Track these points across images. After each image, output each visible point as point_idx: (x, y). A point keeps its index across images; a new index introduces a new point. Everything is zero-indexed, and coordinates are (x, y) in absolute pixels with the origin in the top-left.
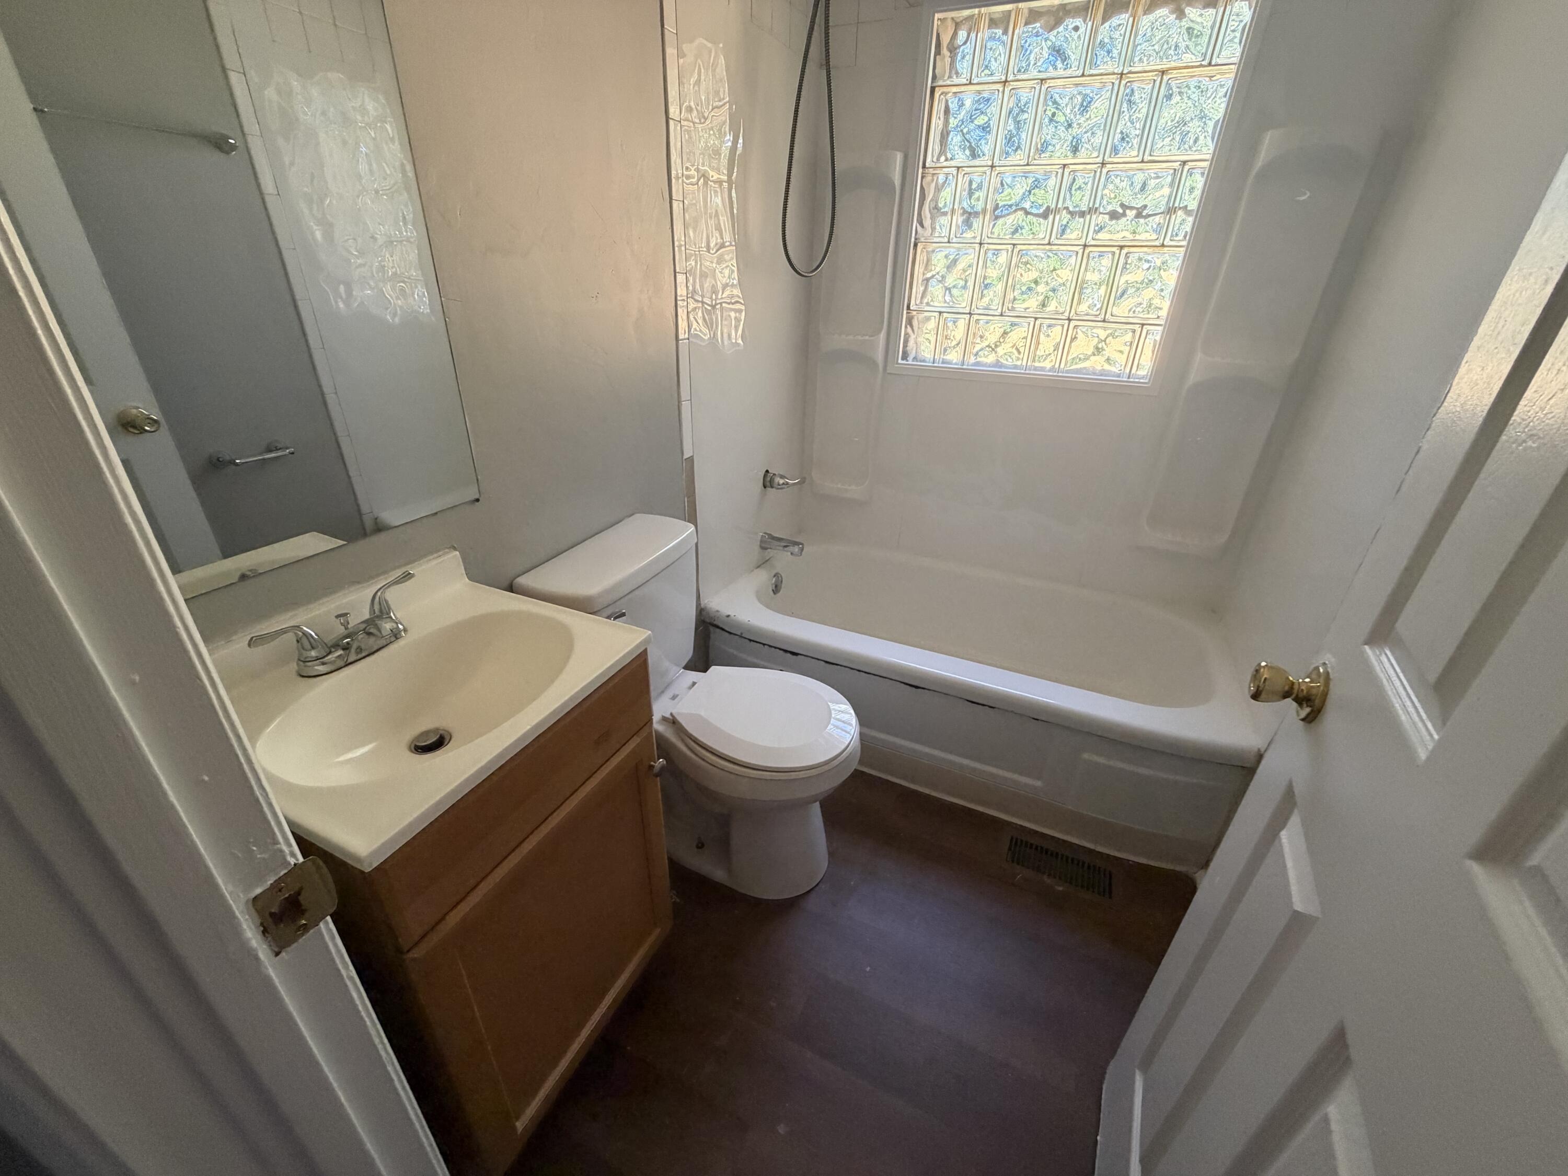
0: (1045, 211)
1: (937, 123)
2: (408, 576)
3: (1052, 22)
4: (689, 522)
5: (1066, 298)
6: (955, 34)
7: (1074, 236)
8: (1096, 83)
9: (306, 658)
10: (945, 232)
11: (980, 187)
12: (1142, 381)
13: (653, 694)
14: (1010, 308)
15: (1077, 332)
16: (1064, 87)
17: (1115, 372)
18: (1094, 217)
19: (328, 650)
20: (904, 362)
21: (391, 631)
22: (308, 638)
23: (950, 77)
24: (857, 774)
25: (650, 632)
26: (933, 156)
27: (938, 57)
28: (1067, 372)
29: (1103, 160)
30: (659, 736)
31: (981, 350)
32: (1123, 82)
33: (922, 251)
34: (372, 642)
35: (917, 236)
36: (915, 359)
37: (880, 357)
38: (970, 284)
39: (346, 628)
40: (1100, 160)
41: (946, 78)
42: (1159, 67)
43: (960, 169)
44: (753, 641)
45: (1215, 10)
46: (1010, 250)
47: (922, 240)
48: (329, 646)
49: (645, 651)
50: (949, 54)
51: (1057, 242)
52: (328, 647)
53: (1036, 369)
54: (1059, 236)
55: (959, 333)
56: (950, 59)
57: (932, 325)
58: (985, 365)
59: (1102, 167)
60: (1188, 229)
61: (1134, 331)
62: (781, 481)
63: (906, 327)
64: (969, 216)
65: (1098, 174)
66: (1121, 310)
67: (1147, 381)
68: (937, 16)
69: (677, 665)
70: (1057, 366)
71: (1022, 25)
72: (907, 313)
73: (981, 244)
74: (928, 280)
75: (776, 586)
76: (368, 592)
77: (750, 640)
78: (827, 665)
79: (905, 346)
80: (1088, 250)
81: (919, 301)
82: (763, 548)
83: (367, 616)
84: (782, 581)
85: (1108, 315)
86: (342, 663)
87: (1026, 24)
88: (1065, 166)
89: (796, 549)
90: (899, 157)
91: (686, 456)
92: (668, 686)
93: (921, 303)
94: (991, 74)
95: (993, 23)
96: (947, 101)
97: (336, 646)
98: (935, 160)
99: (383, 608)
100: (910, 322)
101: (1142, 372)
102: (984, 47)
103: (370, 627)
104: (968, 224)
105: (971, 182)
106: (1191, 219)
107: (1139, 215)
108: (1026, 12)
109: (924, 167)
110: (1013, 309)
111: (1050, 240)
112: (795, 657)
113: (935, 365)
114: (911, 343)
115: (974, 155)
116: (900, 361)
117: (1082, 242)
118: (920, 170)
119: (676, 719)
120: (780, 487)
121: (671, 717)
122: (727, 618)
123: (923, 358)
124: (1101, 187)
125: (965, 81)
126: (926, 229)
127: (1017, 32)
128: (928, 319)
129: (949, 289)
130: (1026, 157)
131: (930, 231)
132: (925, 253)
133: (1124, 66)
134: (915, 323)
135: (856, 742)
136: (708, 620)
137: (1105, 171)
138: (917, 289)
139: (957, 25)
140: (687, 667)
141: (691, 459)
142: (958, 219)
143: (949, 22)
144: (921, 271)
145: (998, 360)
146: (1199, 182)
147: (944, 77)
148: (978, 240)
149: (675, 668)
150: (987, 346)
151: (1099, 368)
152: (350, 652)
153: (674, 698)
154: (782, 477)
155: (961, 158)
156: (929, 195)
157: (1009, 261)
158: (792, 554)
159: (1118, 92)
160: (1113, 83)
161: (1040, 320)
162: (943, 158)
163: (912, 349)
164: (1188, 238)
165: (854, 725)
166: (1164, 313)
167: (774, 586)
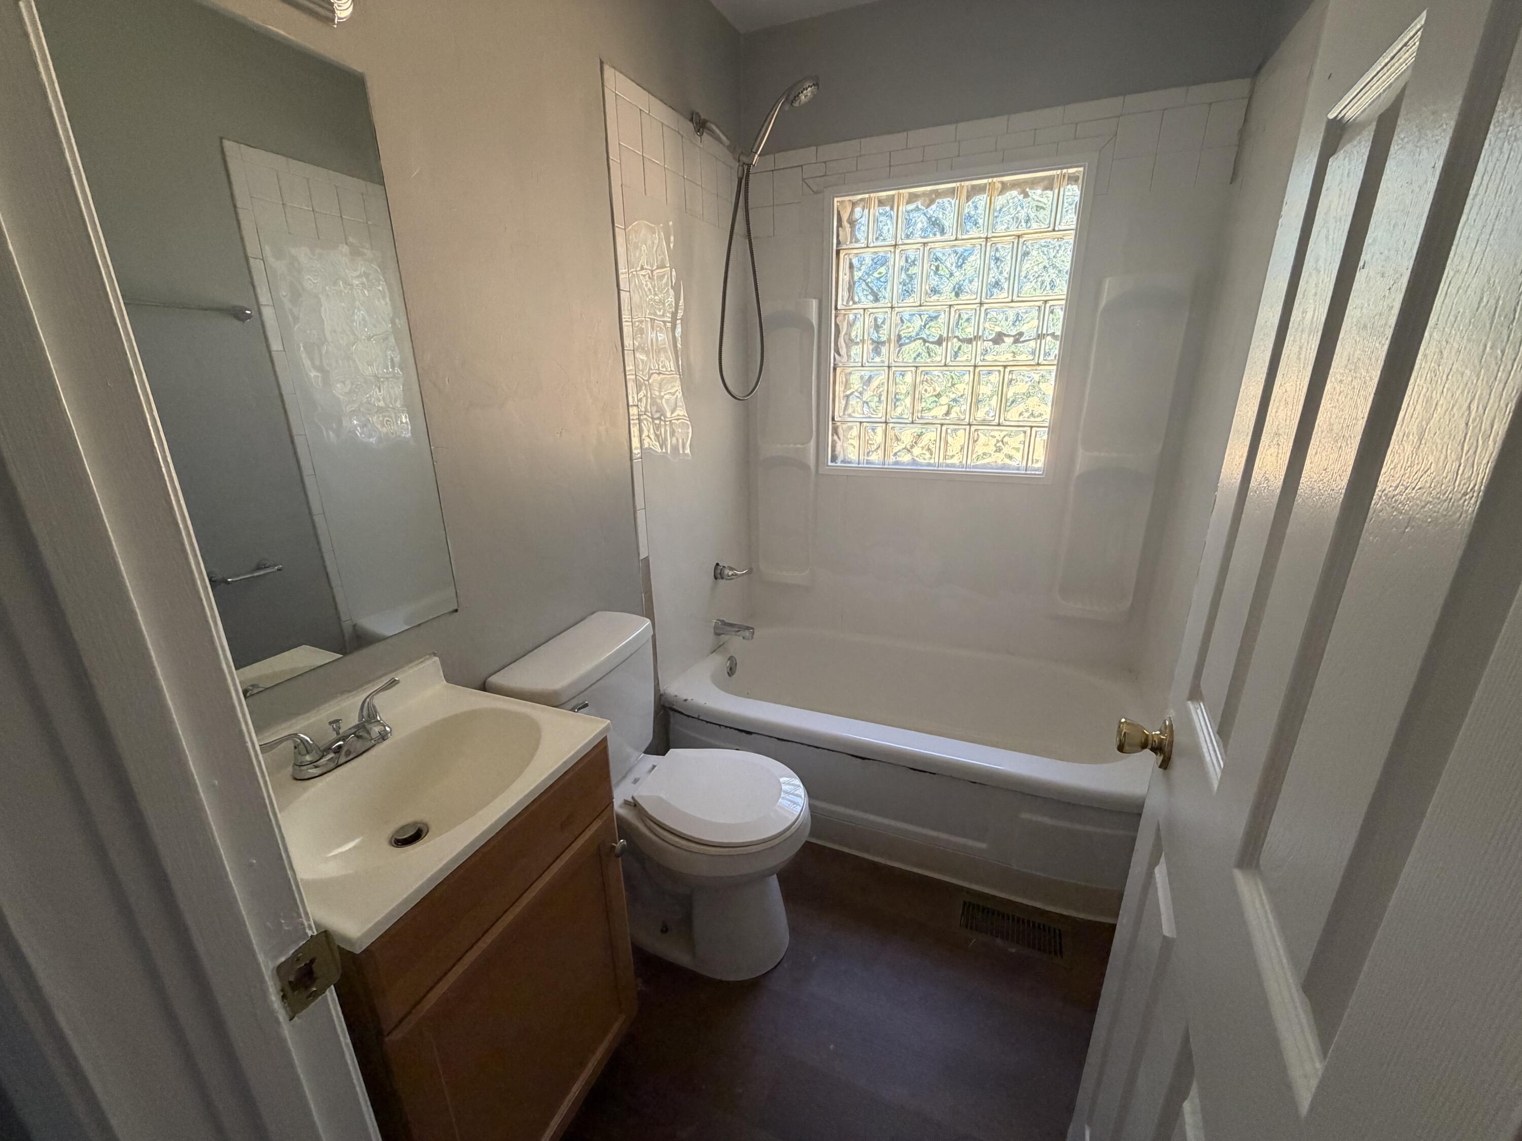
0: (939, 339)
1: (844, 278)
2: (393, 683)
3: (928, 202)
4: (646, 617)
5: (965, 407)
6: (852, 211)
7: (965, 358)
8: (968, 245)
9: (301, 763)
10: (859, 359)
11: (883, 323)
12: (1037, 473)
13: (614, 779)
14: (919, 417)
15: (978, 435)
16: (943, 248)
17: (1014, 466)
18: (979, 343)
19: (320, 753)
20: (833, 464)
21: (380, 733)
22: (304, 743)
23: (851, 242)
24: (808, 846)
25: (609, 721)
26: (843, 301)
27: (840, 228)
28: (974, 467)
29: (981, 301)
30: (620, 818)
31: (899, 451)
32: (989, 244)
33: (840, 373)
34: (359, 746)
35: (836, 363)
36: (842, 462)
37: (812, 463)
38: (883, 398)
39: (338, 733)
40: (978, 301)
41: (848, 243)
42: (1015, 233)
43: (866, 310)
44: (711, 723)
45: (1052, 192)
46: (914, 371)
47: (840, 365)
48: (322, 749)
49: (605, 740)
50: (849, 226)
51: (951, 364)
52: (320, 751)
53: (947, 465)
54: (953, 359)
55: (879, 438)
56: (850, 229)
57: (855, 432)
58: (903, 464)
59: (981, 306)
60: (1057, 352)
61: (1025, 432)
62: (730, 573)
63: (833, 435)
64: (878, 345)
65: (978, 311)
66: (1013, 415)
67: (1041, 473)
68: (836, 200)
69: (637, 749)
70: (964, 462)
71: (905, 204)
72: (832, 423)
73: (889, 367)
74: (848, 397)
75: (731, 669)
76: (359, 698)
77: (707, 722)
78: (780, 742)
79: (833, 450)
80: (978, 370)
81: (842, 413)
82: (717, 634)
83: (357, 722)
84: (736, 664)
85: (1002, 420)
86: (332, 765)
87: (908, 203)
88: (950, 306)
89: (747, 633)
90: (814, 303)
91: (642, 557)
92: (630, 770)
93: (844, 414)
94: (884, 240)
95: (881, 203)
96: (850, 260)
97: (328, 749)
98: (845, 303)
99: (371, 712)
100: (835, 431)
101: (1036, 466)
102: (876, 221)
103: (361, 730)
104: (877, 351)
105: (876, 319)
106: (1058, 343)
107: (1016, 341)
108: (907, 196)
109: (836, 308)
110: (922, 418)
111: (945, 362)
112: (749, 736)
113: (860, 466)
114: (838, 448)
115: (876, 299)
116: (830, 464)
117: (972, 363)
118: (833, 312)
119: (637, 802)
120: (730, 578)
121: (632, 801)
122: (685, 703)
123: (849, 460)
124: (982, 320)
125: (863, 245)
126: (843, 357)
127: (900, 209)
128: (851, 428)
129: (867, 403)
130: (919, 299)
131: (847, 358)
132: (843, 376)
133: (988, 232)
134: (840, 431)
135: (806, 813)
136: (667, 705)
137: (983, 309)
138: (840, 404)
139: (854, 204)
140: (647, 752)
141: (647, 559)
142: (868, 347)
143: (847, 203)
144: (842, 389)
145: (913, 458)
146: (1060, 314)
147: (847, 242)
148: (886, 364)
149: (637, 754)
150: (903, 449)
151: (1000, 462)
152: (340, 755)
153: (636, 781)
154: (731, 569)
155: (866, 301)
156: (843, 328)
157: (914, 379)
158: (744, 638)
159: (985, 251)
160: (981, 245)
161: (946, 426)
162: (851, 303)
163: (840, 452)
164: (1057, 357)
165: (803, 796)
166: (1047, 416)
167: (729, 669)
